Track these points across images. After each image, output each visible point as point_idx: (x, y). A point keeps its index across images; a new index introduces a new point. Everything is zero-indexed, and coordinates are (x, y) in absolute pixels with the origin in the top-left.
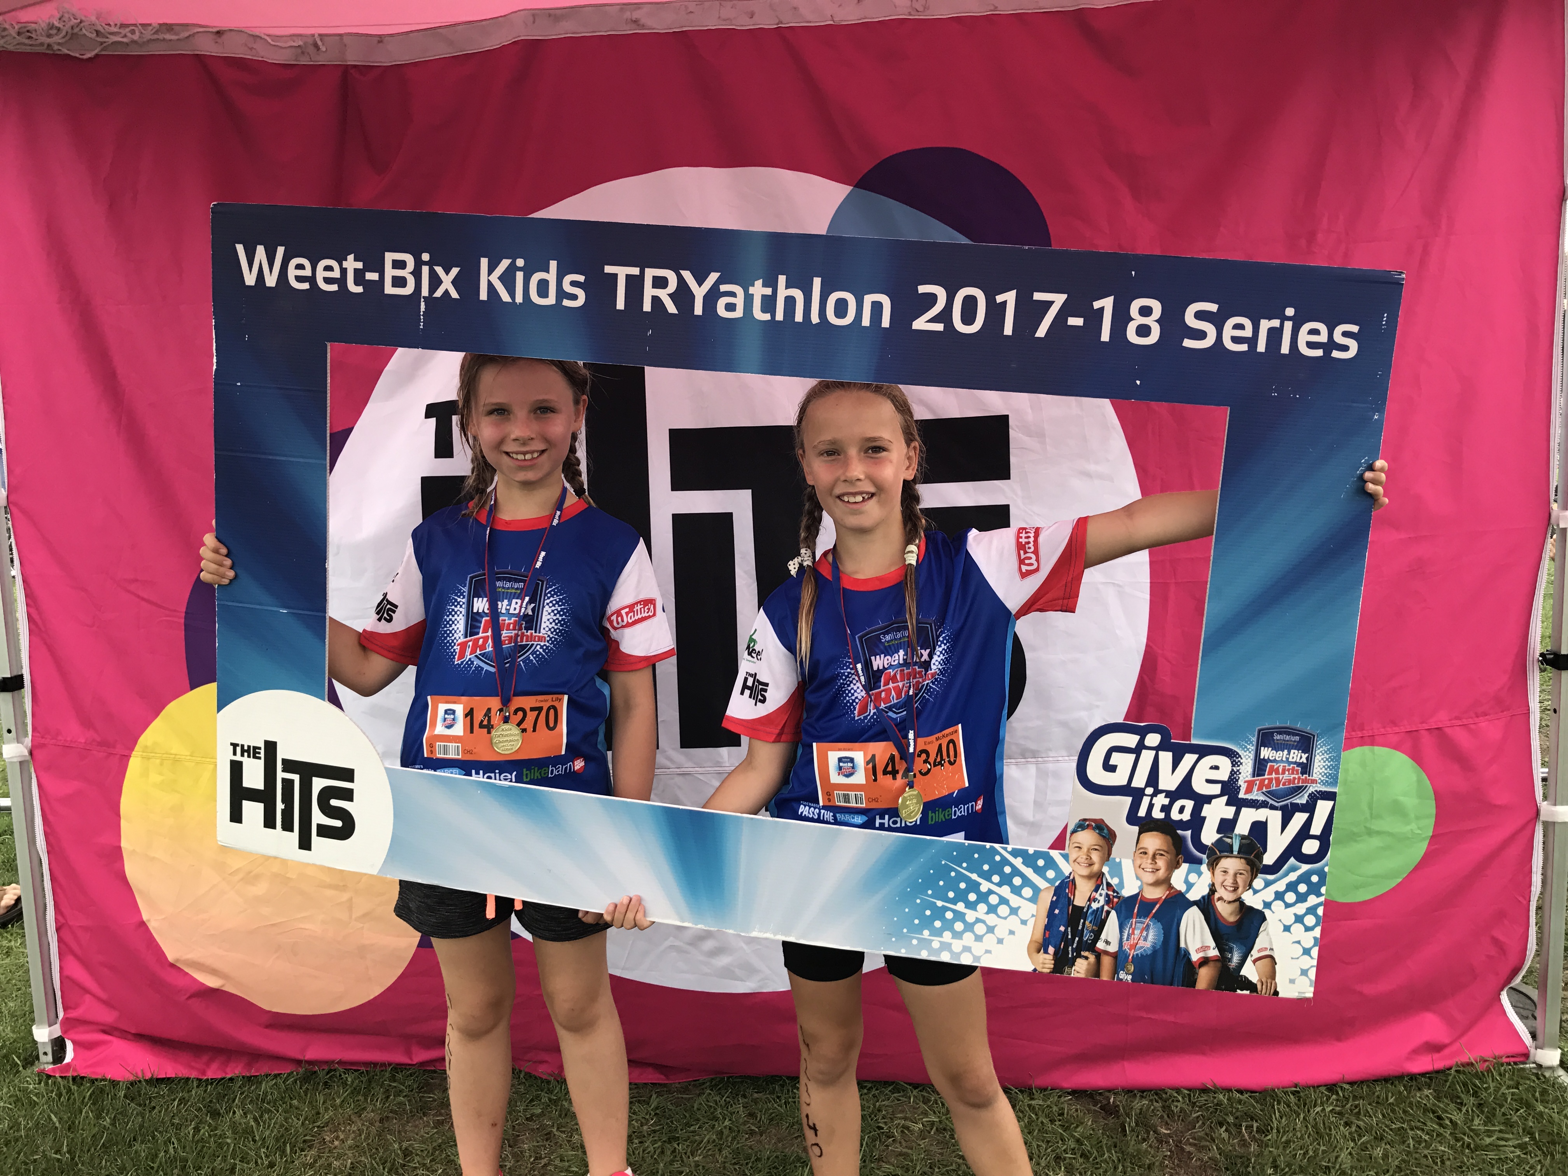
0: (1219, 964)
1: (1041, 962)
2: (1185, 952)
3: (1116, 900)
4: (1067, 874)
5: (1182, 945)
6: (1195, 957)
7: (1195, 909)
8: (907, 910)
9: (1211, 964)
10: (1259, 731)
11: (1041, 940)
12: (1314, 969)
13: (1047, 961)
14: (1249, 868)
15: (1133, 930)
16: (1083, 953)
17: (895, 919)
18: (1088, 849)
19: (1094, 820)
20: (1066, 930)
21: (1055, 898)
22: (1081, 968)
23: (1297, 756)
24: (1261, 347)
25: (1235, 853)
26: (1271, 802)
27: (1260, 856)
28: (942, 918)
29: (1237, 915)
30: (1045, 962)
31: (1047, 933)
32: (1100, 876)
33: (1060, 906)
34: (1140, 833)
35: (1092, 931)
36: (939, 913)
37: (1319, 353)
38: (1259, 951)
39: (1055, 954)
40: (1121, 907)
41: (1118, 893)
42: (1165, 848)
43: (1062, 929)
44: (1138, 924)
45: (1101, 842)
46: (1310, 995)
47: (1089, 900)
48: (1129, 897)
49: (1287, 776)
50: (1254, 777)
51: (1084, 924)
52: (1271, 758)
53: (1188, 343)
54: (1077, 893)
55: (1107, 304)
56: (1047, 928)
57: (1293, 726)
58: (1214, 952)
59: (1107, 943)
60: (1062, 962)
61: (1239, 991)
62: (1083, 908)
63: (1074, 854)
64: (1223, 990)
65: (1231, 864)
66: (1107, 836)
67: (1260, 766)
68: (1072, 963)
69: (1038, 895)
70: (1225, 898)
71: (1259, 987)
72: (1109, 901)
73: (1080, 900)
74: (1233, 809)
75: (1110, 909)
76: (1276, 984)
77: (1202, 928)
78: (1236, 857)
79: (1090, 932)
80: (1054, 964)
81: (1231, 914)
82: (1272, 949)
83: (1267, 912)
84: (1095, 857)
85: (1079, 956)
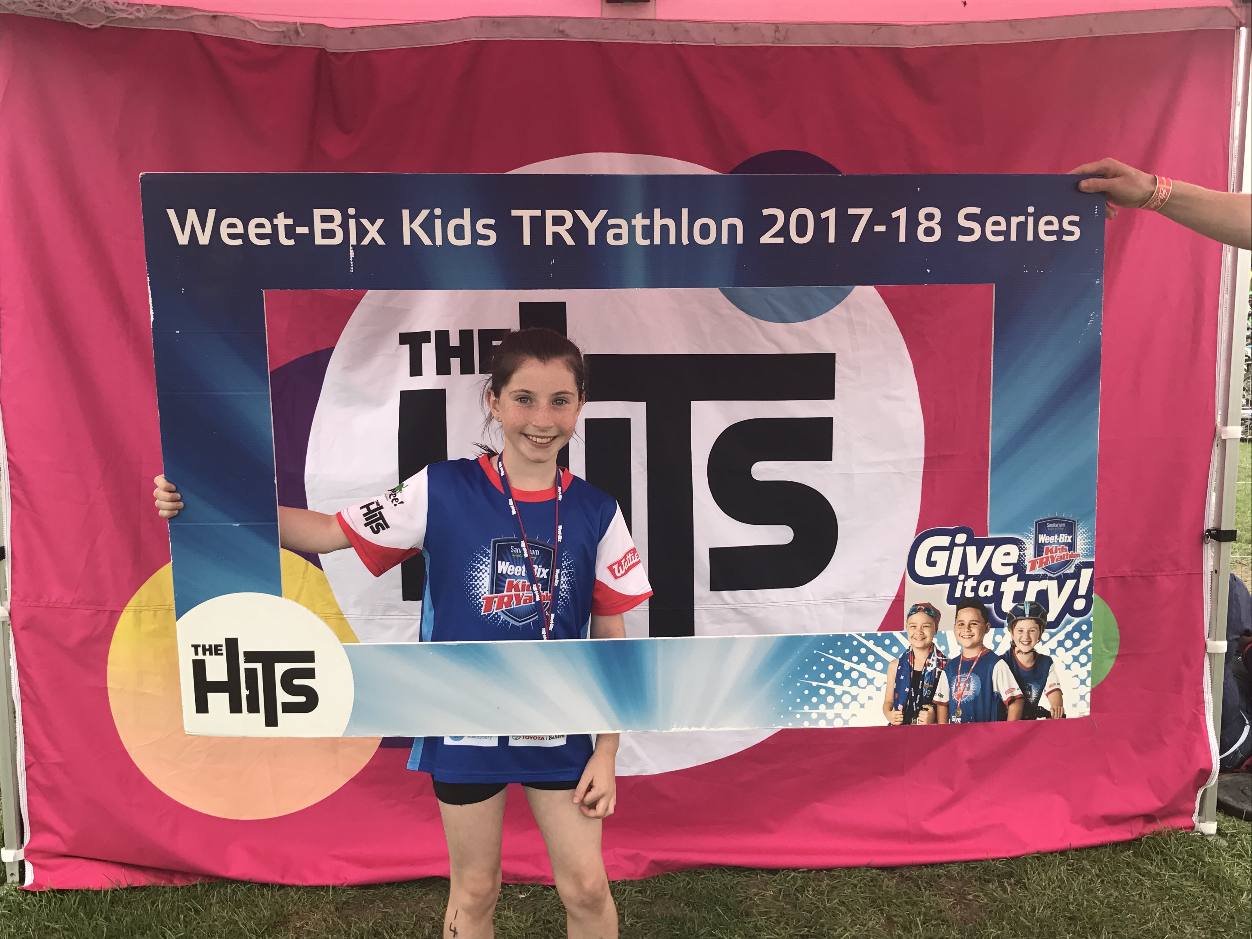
0: (1022, 701)
1: (894, 717)
2: (997, 695)
3: (944, 663)
4: (907, 648)
5: (995, 690)
6: (1005, 698)
7: (1002, 661)
8: (790, 693)
9: (1017, 701)
10: (1036, 523)
11: (892, 701)
12: (1089, 694)
13: (898, 716)
14: (1037, 625)
15: (959, 684)
16: (924, 706)
17: (782, 701)
18: (921, 628)
19: (923, 605)
20: (910, 690)
21: (899, 668)
22: (923, 718)
23: (1065, 538)
24: (1013, 237)
25: (1027, 616)
26: (1049, 574)
27: (1045, 617)
28: (817, 694)
29: (1032, 662)
30: (897, 717)
31: (897, 694)
32: (932, 645)
33: (904, 673)
34: (958, 610)
35: (929, 689)
36: (815, 691)
37: (1054, 238)
38: (1050, 686)
39: (904, 710)
40: (948, 668)
41: (945, 657)
42: (977, 619)
43: (907, 690)
44: (962, 679)
45: (930, 620)
46: (1087, 713)
47: (925, 665)
48: (953, 659)
49: (1059, 554)
50: (1035, 557)
51: (923, 684)
52: (1046, 542)
53: (962, 238)
54: (915, 661)
55: (901, 213)
56: (896, 691)
57: (1059, 516)
58: (1018, 692)
59: (941, 696)
60: (910, 715)
61: (1038, 719)
62: (921, 672)
63: (911, 632)
64: (1027, 719)
65: (1025, 625)
66: (934, 615)
67: (1039, 549)
68: (916, 715)
69: (887, 666)
70: (1023, 651)
71: (1052, 713)
72: (939, 664)
73: (918, 667)
74: (1023, 582)
75: (940, 670)
76: (1063, 709)
77: (1008, 676)
78: (1028, 619)
79: (928, 689)
80: (904, 718)
81: (1028, 662)
82: (1059, 684)
83: (1053, 657)
84: (927, 632)
85: (922, 709)
